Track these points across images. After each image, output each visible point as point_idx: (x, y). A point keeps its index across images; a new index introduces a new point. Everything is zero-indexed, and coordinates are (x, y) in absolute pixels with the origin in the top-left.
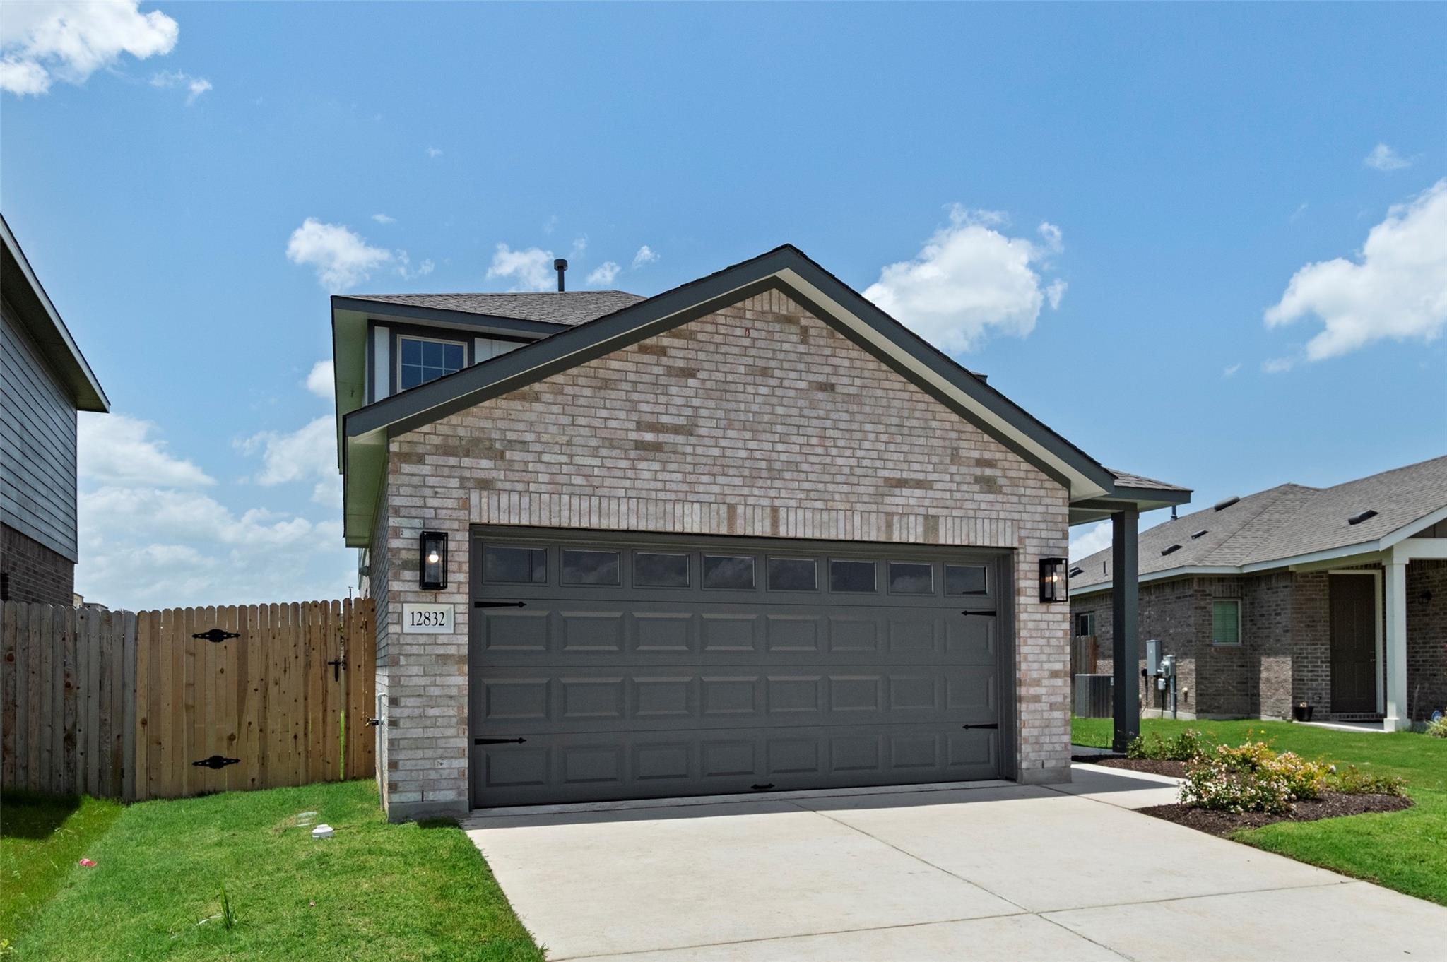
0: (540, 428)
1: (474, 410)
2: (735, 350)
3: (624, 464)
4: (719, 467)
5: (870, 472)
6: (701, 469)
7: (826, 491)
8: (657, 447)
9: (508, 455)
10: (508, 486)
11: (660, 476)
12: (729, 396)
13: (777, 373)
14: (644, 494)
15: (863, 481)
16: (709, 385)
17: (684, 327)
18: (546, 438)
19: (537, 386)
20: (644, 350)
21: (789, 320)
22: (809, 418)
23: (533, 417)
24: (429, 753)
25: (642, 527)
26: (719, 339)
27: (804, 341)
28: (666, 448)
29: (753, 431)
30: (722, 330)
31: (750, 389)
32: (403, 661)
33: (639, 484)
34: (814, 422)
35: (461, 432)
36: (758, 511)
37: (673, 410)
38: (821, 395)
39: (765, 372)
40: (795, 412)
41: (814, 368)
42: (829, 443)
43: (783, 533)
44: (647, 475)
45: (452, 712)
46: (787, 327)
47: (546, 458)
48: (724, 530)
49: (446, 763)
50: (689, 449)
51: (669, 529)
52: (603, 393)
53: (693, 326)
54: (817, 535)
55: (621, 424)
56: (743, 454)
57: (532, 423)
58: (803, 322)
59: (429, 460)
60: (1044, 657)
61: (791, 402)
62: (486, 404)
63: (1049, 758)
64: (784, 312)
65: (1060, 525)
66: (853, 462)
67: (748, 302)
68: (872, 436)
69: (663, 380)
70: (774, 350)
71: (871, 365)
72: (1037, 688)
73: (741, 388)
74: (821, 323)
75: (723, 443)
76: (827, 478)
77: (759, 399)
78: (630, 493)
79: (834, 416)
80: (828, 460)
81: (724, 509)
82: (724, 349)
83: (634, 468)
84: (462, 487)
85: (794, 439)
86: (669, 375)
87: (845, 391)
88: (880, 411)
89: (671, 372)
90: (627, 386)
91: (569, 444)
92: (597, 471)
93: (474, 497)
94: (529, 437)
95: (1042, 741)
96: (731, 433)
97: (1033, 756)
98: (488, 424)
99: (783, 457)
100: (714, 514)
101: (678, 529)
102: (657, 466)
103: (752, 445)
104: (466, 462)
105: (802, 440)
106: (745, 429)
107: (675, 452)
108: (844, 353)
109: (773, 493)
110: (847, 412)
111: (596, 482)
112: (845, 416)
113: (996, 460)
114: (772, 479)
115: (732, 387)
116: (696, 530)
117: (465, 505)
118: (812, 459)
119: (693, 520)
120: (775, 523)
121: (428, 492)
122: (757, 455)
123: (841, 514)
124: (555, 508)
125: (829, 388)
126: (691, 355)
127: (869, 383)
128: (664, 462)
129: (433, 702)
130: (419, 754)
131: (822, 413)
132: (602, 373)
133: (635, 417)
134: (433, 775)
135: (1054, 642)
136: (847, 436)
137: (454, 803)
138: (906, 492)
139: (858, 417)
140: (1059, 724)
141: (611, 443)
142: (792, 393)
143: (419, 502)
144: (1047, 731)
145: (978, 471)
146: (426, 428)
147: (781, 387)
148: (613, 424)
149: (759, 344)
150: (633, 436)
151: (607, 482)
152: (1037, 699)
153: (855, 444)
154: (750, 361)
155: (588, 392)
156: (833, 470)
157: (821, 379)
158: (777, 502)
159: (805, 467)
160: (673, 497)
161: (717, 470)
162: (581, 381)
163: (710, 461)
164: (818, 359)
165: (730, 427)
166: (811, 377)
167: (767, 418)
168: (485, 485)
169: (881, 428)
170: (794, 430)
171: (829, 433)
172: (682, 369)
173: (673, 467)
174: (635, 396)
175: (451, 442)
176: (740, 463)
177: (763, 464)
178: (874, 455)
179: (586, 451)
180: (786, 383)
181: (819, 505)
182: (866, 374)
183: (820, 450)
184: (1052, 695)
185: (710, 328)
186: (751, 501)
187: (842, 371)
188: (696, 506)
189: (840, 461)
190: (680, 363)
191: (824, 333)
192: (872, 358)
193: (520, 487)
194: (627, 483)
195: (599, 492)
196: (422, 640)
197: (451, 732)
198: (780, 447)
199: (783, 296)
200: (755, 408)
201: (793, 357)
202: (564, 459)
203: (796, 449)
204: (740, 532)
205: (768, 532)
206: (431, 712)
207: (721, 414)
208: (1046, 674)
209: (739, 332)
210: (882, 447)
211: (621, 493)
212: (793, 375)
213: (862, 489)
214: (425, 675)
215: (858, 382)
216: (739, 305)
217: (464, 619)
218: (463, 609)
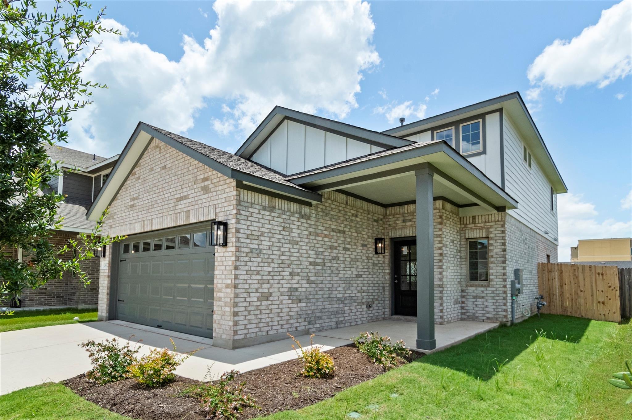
3: (128, 213)
4: (143, 208)
6: (140, 210)
7: (163, 209)
8: (133, 206)
9: (114, 217)
12: (145, 182)
14: (130, 222)
16: (142, 180)
26: (144, 163)
27: (160, 153)
29: (149, 192)
32: (101, 277)
34: (161, 183)
37: (136, 192)
38: (163, 171)
39: (152, 169)
40: (157, 181)
41: (162, 162)
42: (164, 189)
44: (131, 216)
46: (157, 150)
49: (104, 305)
50: (138, 204)
55: (128, 200)
57: (117, 206)
58: (160, 146)
60: (223, 276)
61: (157, 178)
63: (224, 333)
64: (156, 145)
65: (232, 202)
66: (169, 195)
67: (150, 146)
68: (174, 182)
69: (135, 183)
70: (154, 160)
72: (220, 293)
73: (147, 178)
75: (144, 199)
76: (163, 204)
77: (151, 180)
80: (163, 196)
82: (145, 166)
86: (136, 180)
87: (168, 166)
90: (130, 188)
92: (124, 217)
93: (110, 230)
94: (117, 211)
95: (221, 323)
96: (145, 195)
97: (217, 330)
99: (154, 199)
103: (149, 197)
105: (158, 191)
106: (147, 192)
107: (136, 206)
108: (168, 151)
109: (152, 214)
110: (168, 175)
111: (124, 220)
112: (168, 177)
113: (209, 177)
114: (152, 208)
117: (109, 234)
118: (160, 197)
122: (149, 201)
125: (165, 167)
126: (139, 171)
127: (174, 160)
128: (134, 210)
129: (103, 288)
130: (101, 302)
131: (163, 178)
133: (130, 197)
134: (103, 308)
135: (228, 268)
136: (168, 184)
137: (104, 317)
138: (182, 202)
139: (171, 176)
140: (228, 315)
141: (127, 207)
142: (157, 174)
144: (223, 317)
145: (202, 184)
149: (151, 160)
150: (130, 204)
152: (220, 299)
153: (170, 187)
156: (164, 200)
157: (163, 165)
158: (153, 217)
159: (159, 201)
160: (135, 221)
163: (141, 207)
167: (152, 186)
170: (157, 188)
171: (164, 185)
174: (131, 191)
176: (146, 205)
177: (151, 204)
180: (156, 171)
182: (173, 156)
183: (162, 193)
184: (226, 297)
186: (148, 218)
189: (166, 196)
190: (138, 175)
192: (174, 149)
196: (103, 271)
197: (105, 297)
198: (154, 196)
199: (156, 139)
200: (150, 184)
201: (158, 160)
203: (157, 195)
206: (103, 291)
207: (144, 189)
208: (224, 285)
210: (176, 185)
212: (157, 167)
214: (103, 281)
215: (171, 161)
217: (108, 265)
218: (108, 262)
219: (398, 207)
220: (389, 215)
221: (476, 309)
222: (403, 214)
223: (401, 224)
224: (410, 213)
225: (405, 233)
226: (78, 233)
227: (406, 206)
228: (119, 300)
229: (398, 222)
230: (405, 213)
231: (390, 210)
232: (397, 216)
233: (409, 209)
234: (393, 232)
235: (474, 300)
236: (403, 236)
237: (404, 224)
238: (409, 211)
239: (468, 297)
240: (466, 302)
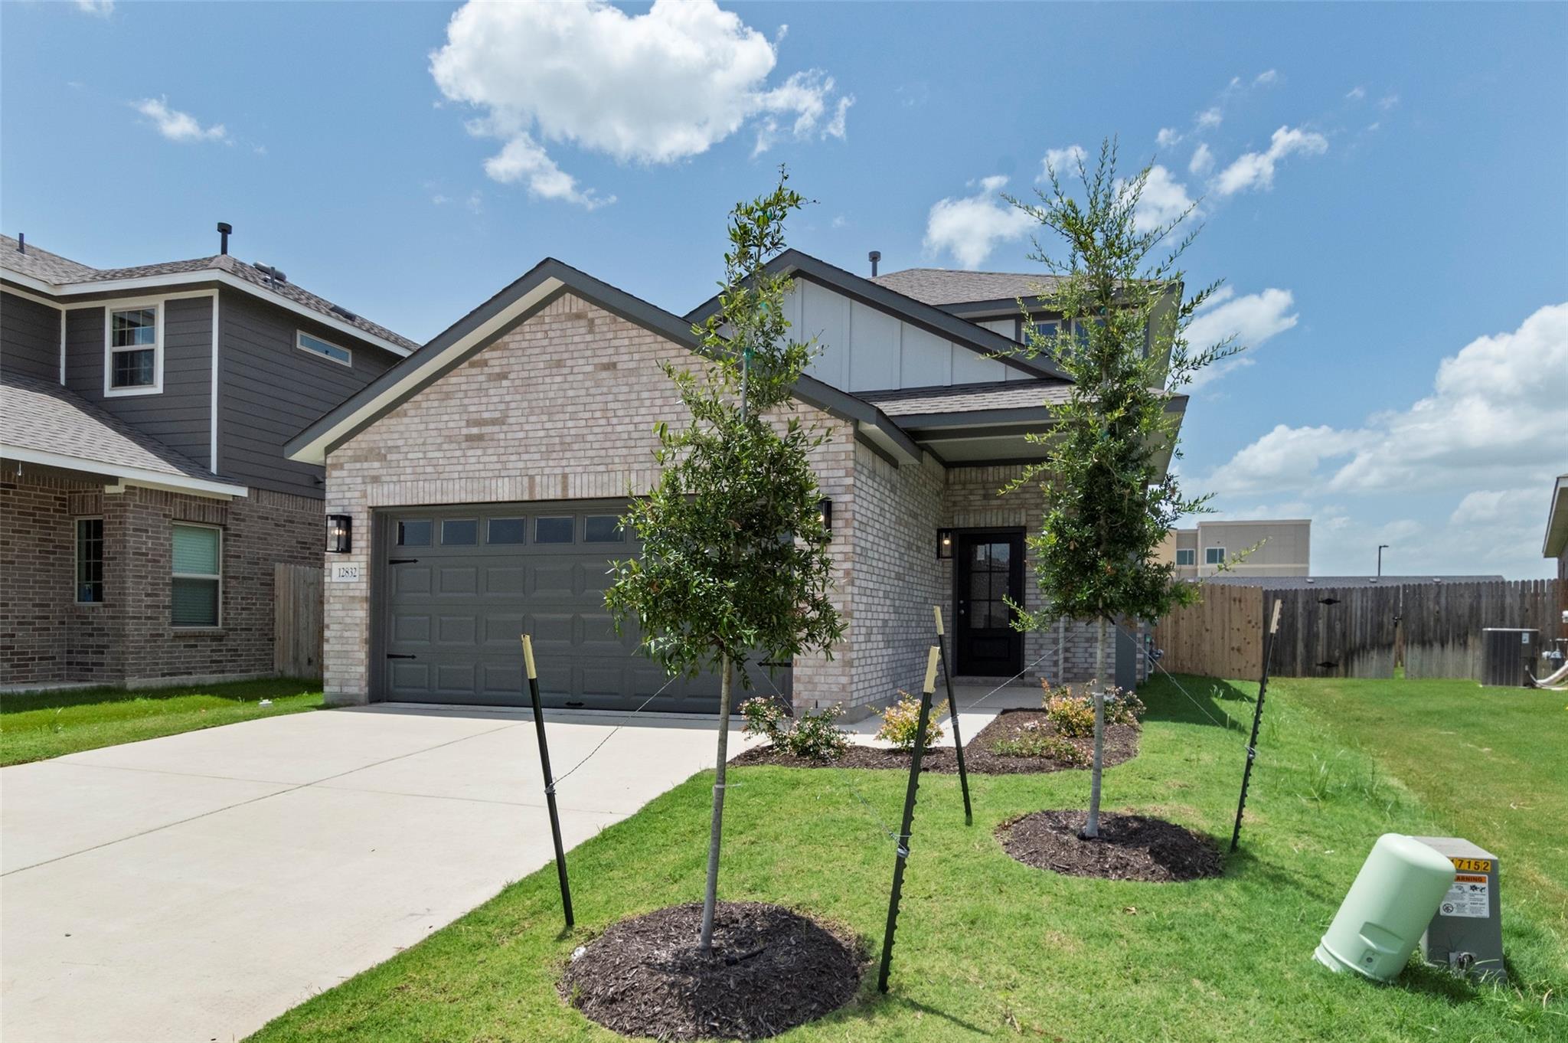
0: (406, 435)
1: (370, 428)
2: (537, 351)
3: (458, 453)
4: (524, 447)
5: (646, 434)
6: (510, 450)
7: (607, 456)
8: (480, 438)
9: (389, 457)
10: (388, 479)
11: (482, 460)
12: (532, 389)
13: (569, 363)
14: (471, 474)
15: (640, 443)
16: (518, 382)
17: (500, 341)
18: (411, 442)
19: (405, 406)
20: (472, 365)
21: (579, 316)
22: (594, 395)
23: (402, 428)
24: (345, 661)
25: (469, 500)
26: (525, 344)
27: (591, 331)
28: (486, 438)
29: (550, 414)
30: (528, 336)
31: (548, 380)
32: (332, 600)
33: (468, 467)
34: (599, 398)
35: (363, 445)
36: (552, 479)
37: (491, 407)
38: (604, 374)
39: (559, 364)
40: (583, 392)
41: (598, 353)
42: (611, 414)
43: (571, 496)
44: (473, 460)
45: (357, 635)
46: (577, 323)
47: (410, 456)
48: (526, 498)
49: (353, 669)
50: (502, 436)
51: (488, 499)
52: (445, 403)
53: (506, 338)
54: (599, 495)
55: (456, 423)
56: (542, 434)
57: (402, 433)
58: (590, 315)
59: (346, 466)
61: (580, 385)
62: (377, 423)
63: (824, 698)
64: (574, 311)
65: (843, 463)
66: (631, 428)
67: (547, 310)
68: (647, 403)
69: (485, 385)
70: (566, 344)
71: (648, 340)
73: (540, 380)
74: (605, 313)
75: (527, 427)
76: (608, 444)
77: (555, 387)
78: (462, 475)
79: (615, 390)
80: (609, 429)
81: (526, 480)
82: (528, 352)
83: (464, 456)
84: (364, 483)
85: (581, 415)
86: (489, 380)
87: (625, 367)
88: (656, 378)
89: (491, 378)
90: (461, 395)
91: (424, 444)
92: (441, 462)
93: (369, 488)
94: (400, 443)
95: (816, 681)
96: (533, 419)
97: (805, 695)
98: (377, 437)
99: (573, 432)
100: (518, 484)
101: (494, 499)
102: (479, 452)
103: (548, 425)
104: (366, 465)
105: (588, 415)
106: (542, 413)
107: (492, 440)
108: (625, 334)
109: (564, 463)
110: (627, 384)
111: (440, 469)
112: (625, 389)
114: (563, 451)
115: (534, 381)
116: (506, 499)
117: (365, 496)
118: (596, 430)
119: (504, 491)
120: (565, 488)
121: (345, 488)
122: (552, 433)
123: (620, 475)
124: (415, 491)
125: (611, 366)
126: (505, 361)
127: (646, 356)
128: (485, 448)
129: (347, 627)
130: (339, 661)
131: (605, 390)
132: (445, 389)
133: (465, 416)
134: (347, 676)
136: (626, 405)
137: (358, 695)
139: (636, 388)
140: (837, 665)
141: (450, 439)
142: (580, 377)
143: (340, 495)
146: (345, 446)
147: (572, 373)
148: (451, 425)
149: (555, 341)
150: (465, 431)
151: (447, 469)
153: (632, 412)
154: (548, 357)
155: (436, 404)
156: (613, 437)
157: (605, 360)
158: (567, 470)
159: (590, 438)
160: (490, 474)
161: (522, 449)
162: (432, 397)
163: (517, 443)
164: (602, 344)
165: (532, 414)
166: (597, 361)
167: (560, 401)
168: (376, 480)
169: (657, 394)
170: (581, 408)
171: (611, 406)
172: (498, 374)
173: (490, 451)
174: (466, 401)
175: (359, 453)
176: (538, 441)
177: (557, 440)
178: (650, 418)
179: (434, 447)
180: (576, 370)
181: (602, 468)
182: (644, 348)
183: (603, 422)
185: (518, 337)
186: (547, 471)
187: (623, 350)
188: (506, 479)
189: (619, 428)
190: (497, 370)
191: (608, 321)
192: (649, 333)
193: (395, 478)
194: (460, 468)
195: (442, 476)
196: (342, 586)
197: (356, 648)
198: (570, 424)
199: (573, 297)
200: (551, 395)
201: (582, 346)
202: (421, 455)
203: (583, 423)
204: (538, 497)
205: (559, 496)
206: (346, 634)
207: (525, 404)
209: (540, 335)
210: (657, 410)
211: (456, 475)
212: (581, 362)
213: (638, 451)
214: (343, 609)
215: (636, 356)
216: (540, 313)
217: (364, 572)
218: (364, 565)
219: (974, 469)
220: (954, 483)
221: (1089, 660)
222: (984, 483)
223: (978, 503)
224: (999, 482)
225: (988, 520)
226: (113, 480)
227: (991, 469)
228: (390, 656)
229: (972, 498)
230: (988, 482)
231: (955, 474)
232: (972, 487)
233: (996, 475)
234: (961, 517)
235: (1087, 645)
236: (982, 525)
237: (984, 502)
238: (996, 479)
239: (1076, 640)
240: (1072, 650)
